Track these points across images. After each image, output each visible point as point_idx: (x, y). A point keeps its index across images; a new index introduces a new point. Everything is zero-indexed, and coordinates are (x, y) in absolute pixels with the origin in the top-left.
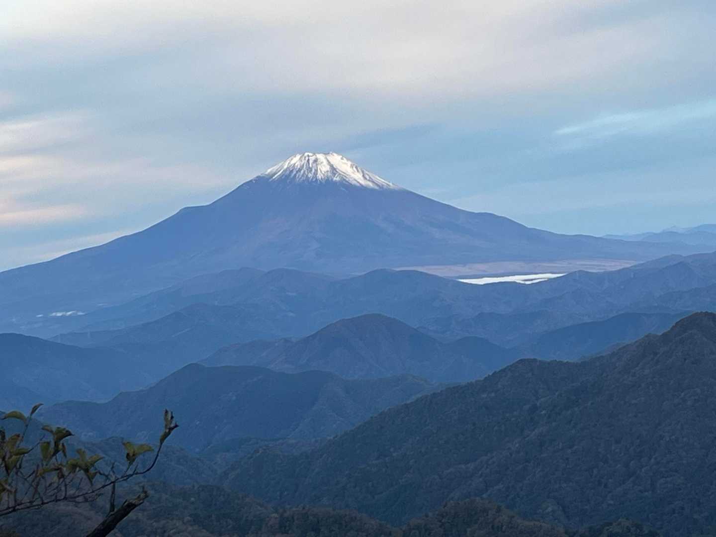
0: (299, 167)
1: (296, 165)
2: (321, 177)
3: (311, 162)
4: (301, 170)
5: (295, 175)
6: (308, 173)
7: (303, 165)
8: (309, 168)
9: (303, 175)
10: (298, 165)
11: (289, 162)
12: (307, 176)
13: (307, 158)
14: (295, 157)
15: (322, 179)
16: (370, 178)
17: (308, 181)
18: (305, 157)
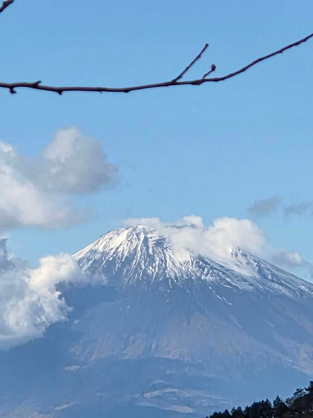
0: (126, 254)
1: (121, 249)
2: (176, 275)
3: (151, 244)
4: (132, 260)
5: (120, 270)
6: (146, 267)
7: (136, 249)
8: (149, 255)
9: (136, 271)
10: (125, 250)
11: (104, 243)
12: (145, 271)
13: (142, 237)
14: (118, 234)
15: (176, 278)
16: (273, 275)
17: (148, 282)
18: (138, 235)
